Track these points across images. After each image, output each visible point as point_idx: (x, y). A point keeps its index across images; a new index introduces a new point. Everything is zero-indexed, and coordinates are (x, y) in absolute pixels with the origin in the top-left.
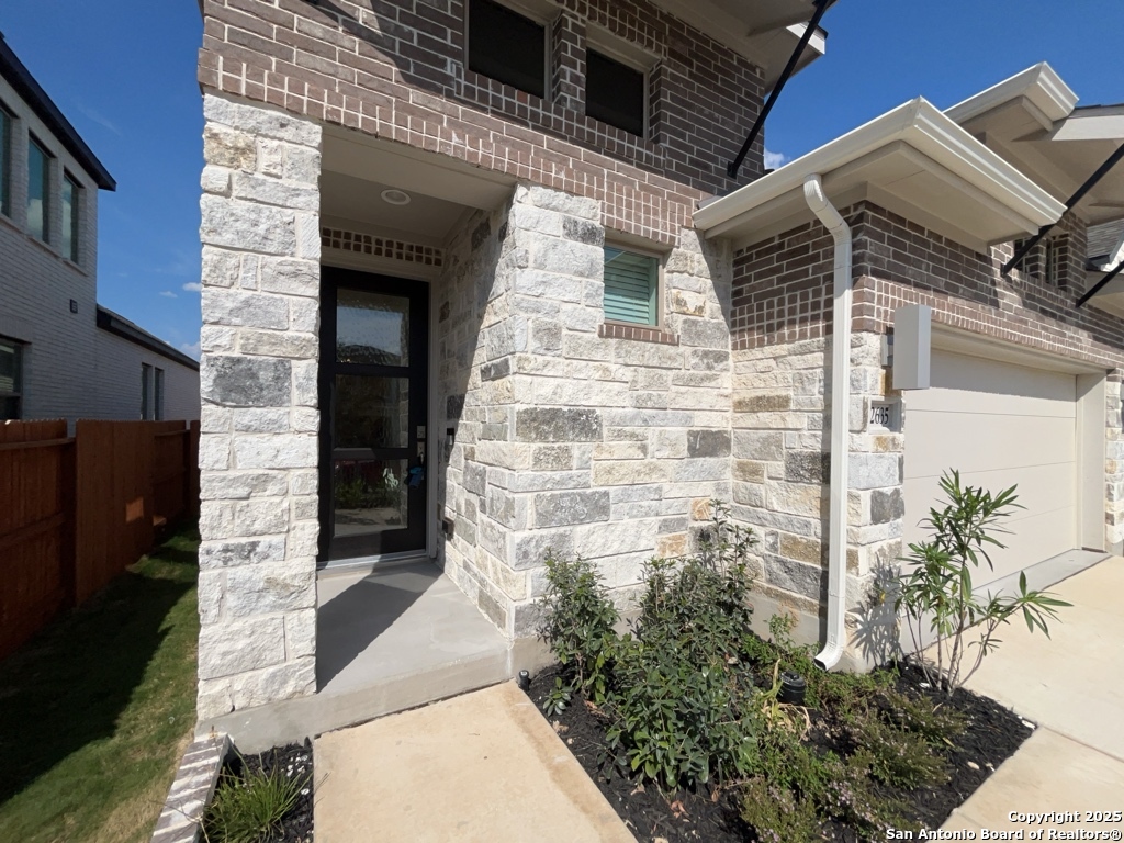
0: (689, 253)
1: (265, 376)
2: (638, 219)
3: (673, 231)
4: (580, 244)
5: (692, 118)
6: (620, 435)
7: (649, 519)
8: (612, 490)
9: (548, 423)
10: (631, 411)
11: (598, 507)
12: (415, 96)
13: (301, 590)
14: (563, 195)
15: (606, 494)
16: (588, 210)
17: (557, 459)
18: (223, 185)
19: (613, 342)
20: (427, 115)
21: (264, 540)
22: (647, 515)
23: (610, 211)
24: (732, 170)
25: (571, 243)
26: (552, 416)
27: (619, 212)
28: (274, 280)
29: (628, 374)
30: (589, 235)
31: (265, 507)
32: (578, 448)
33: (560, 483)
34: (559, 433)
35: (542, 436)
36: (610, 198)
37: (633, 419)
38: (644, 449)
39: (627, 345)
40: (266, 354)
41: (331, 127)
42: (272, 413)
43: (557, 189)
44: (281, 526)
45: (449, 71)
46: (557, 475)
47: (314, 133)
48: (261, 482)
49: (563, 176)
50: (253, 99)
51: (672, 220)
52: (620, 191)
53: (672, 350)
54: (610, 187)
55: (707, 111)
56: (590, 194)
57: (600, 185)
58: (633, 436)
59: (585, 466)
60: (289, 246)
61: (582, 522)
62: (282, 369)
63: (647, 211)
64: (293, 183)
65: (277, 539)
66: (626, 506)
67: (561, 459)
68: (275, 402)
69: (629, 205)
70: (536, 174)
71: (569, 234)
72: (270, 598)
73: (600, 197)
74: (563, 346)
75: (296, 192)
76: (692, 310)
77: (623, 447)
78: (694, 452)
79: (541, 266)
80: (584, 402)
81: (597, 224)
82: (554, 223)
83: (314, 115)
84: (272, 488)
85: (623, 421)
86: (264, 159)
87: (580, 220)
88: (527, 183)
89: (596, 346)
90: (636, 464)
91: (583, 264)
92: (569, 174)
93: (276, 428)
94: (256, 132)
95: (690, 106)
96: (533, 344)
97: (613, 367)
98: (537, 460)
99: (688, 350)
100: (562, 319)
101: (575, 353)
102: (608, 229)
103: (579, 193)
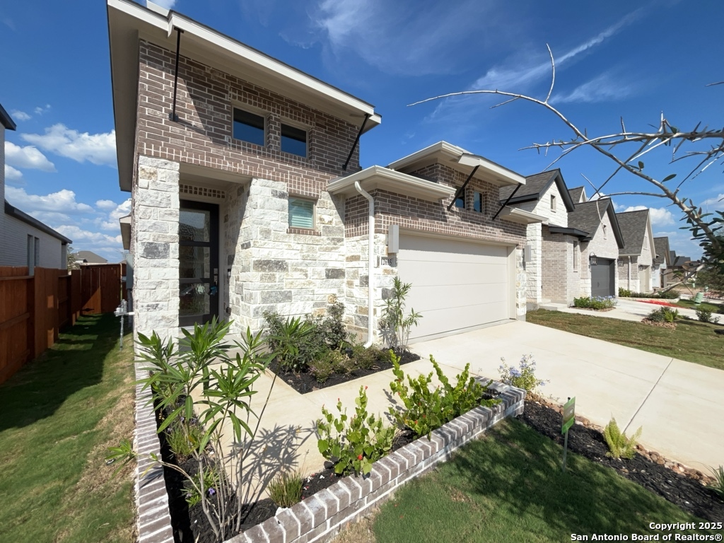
0: (326, 200)
1: (161, 249)
2: (303, 189)
3: (318, 192)
4: (278, 199)
5: (326, 148)
6: (296, 270)
7: (308, 302)
8: (292, 290)
9: (266, 265)
10: (300, 261)
11: (287, 297)
12: (213, 151)
13: (174, 321)
14: (271, 181)
15: (290, 292)
16: (282, 187)
17: (270, 278)
18: (146, 186)
19: (293, 235)
20: (217, 156)
21: (161, 303)
22: (308, 300)
23: (291, 186)
24: (344, 167)
25: (274, 198)
26: (268, 262)
27: (295, 186)
28: (163, 216)
29: (299, 247)
30: (282, 196)
31: (161, 293)
32: (278, 274)
33: (271, 287)
34: (270, 269)
35: (264, 270)
36: (291, 181)
37: (301, 264)
38: (306, 275)
39: (298, 236)
40: (161, 241)
41: (183, 164)
42: (163, 261)
43: (269, 179)
45: (226, 140)
46: (270, 284)
47: (177, 166)
48: (160, 283)
49: (271, 175)
50: (156, 156)
51: (318, 188)
52: (295, 178)
53: (318, 238)
54: (291, 177)
55: (333, 145)
56: (282, 180)
57: (287, 177)
58: (301, 270)
59: (281, 281)
60: (168, 205)
61: (280, 302)
62: (167, 246)
63: (307, 185)
64: (170, 183)
65: (165, 303)
66: (299, 297)
67: (271, 278)
68: (164, 257)
69: (299, 183)
70: (260, 175)
71: (274, 196)
72: (163, 323)
73: (286, 181)
74: (272, 237)
75: (171, 186)
76: (327, 222)
77: (297, 275)
78: (328, 277)
79: (263, 208)
80: (280, 257)
81: (285, 191)
82: (268, 192)
83: (177, 160)
84: (163, 286)
85: (297, 264)
86: (160, 176)
87: (278, 190)
88: (257, 178)
89: (286, 237)
90: (303, 281)
91: (279, 206)
92: (274, 173)
93: (164, 266)
94: (157, 167)
95: (326, 144)
96: (260, 236)
97: (292, 244)
98: (262, 279)
99: (325, 238)
100: (271, 227)
101: (277, 239)
102: (290, 193)
103: (278, 181)
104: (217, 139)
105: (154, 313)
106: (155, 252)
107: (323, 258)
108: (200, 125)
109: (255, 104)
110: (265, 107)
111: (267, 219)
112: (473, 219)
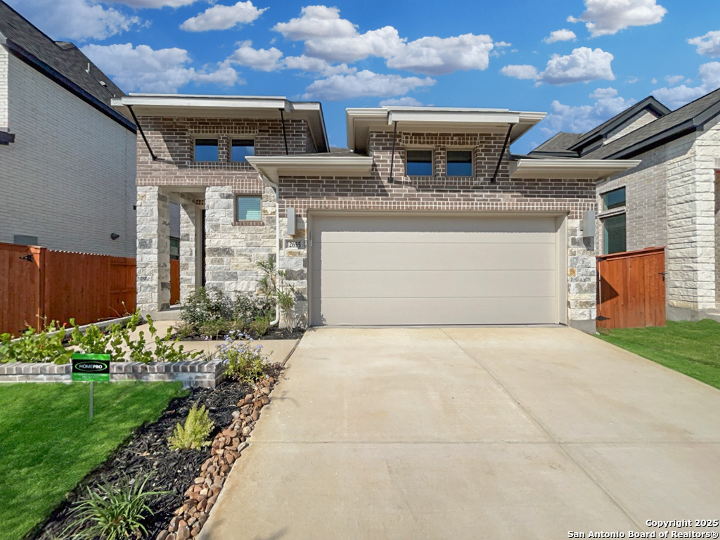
0: (269, 194)
1: (148, 242)
2: (246, 188)
3: (260, 188)
4: (225, 200)
6: (241, 255)
7: (252, 282)
8: (238, 272)
9: (216, 251)
10: (245, 248)
11: (234, 277)
12: (178, 174)
13: (155, 288)
14: (219, 187)
15: (236, 273)
16: (227, 190)
17: (218, 261)
18: (140, 204)
19: (237, 227)
20: (181, 177)
21: (148, 277)
22: (252, 280)
23: (235, 188)
25: (222, 200)
26: (217, 249)
27: (239, 187)
29: (244, 236)
30: (228, 197)
31: (148, 269)
32: (226, 259)
33: (220, 268)
34: (219, 254)
35: (214, 255)
36: (235, 184)
37: (245, 250)
38: (250, 259)
39: (242, 227)
40: (148, 238)
41: (160, 187)
42: (149, 250)
43: (217, 186)
44: (151, 274)
45: (186, 164)
46: (218, 266)
47: (157, 188)
48: (147, 264)
49: (219, 182)
50: (145, 185)
51: (261, 185)
52: (239, 181)
53: (261, 227)
54: (236, 181)
56: (228, 184)
57: (232, 181)
58: (245, 255)
59: (229, 263)
60: (152, 214)
61: (227, 280)
62: (151, 241)
63: (250, 184)
64: (152, 201)
65: (150, 277)
66: (244, 277)
67: (220, 262)
68: (149, 248)
69: (243, 184)
70: (210, 184)
71: (222, 198)
72: (149, 289)
73: (232, 184)
74: (221, 229)
75: (153, 203)
76: (270, 213)
77: (241, 259)
79: (213, 208)
80: (228, 245)
81: (231, 193)
82: (217, 195)
83: (156, 185)
84: (150, 266)
85: (241, 250)
86: (147, 197)
87: (225, 193)
88: (209, 187)
89: (230, 229)
90: (247, 264)
91: (225, 206)
92: (221, 181)
93: (150, 253)
94: (146, 192)
96: (211, 230)
97: (237, 234)
98: (212, 262)
99: (268, 227)
100: (220, 222)
101: (224, 231)
102: (235, 193)
103: (225, 185)
104: (181, 165)
105: (144, 283)
106: (145, 244)
107: (266, 244)
108: (170, 158)
109: (207, 132)
110: (214, 132)
111: (217, 216)
112: (443, 187)
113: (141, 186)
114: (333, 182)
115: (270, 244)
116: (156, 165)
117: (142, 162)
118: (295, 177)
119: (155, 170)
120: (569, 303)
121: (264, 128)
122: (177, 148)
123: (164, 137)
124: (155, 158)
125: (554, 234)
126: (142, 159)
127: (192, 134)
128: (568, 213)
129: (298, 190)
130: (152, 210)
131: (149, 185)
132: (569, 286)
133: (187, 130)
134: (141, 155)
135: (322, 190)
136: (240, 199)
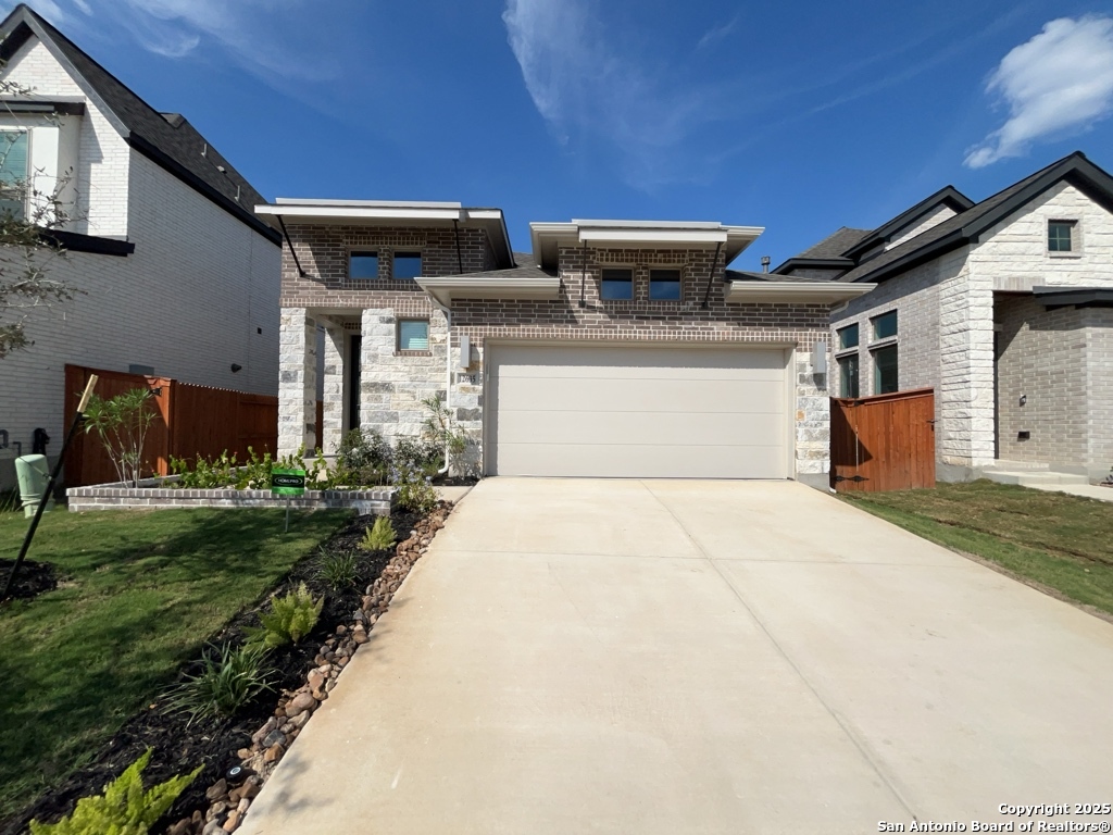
0: (438, 318)
1: (294, 375)
2: (411, 311)
3: (429, 311)
4: (386, 325)
6: (403, 391)
8: (400, 412)
9: (373, 387)
10: (408, 383)
11: (394, 418)
14: (379, 309)
15: (397, 413)
16: (389, 312)
17: (376, 399)
18: (285, 329)
19: (400, 357)
20: (334, 297)
21: (292, 416)
23: (398, 310)
25: (383, 325)
26: (375, 385)
27: (402, 310)
28: (295, 350)
29: (407, 369)
30: (389, 321)
31: (292, 408)
32: (385, 396)
33: (378, 407)
34: (377, 390)
35: (371, 391)
36: (398, 306)
37: (409, 385)
38: (414, 397)
39: (405, 358)
40: (292, 369)
41: (308, 308)
42: (293, 384)
43: (377, 308)
44: (295, 413)
45: (339, 282)
46: (376, 405)
47: (304, 311)
48: (291, 401)
49: (379, 303)
50: (291, 306)
52: (402, 302)
53: (428, 358)
54: (398, 302)
56: (389, 306)
57: (394, 302)
58: (409, 392)
59: (388, 402)
60: (298, 341)
61: (386, 422)
62: (296, 373)
63: (415, 306)
65: (294, 416)
67: (379, 399)
68: (294, 381)
69: (407, 306)
70: (369, 305)
71: (381, 322)
72: (292, 431)
73: (394, 306)
74: (379, 360)
75: (299, 327)
76: (438, 341)
77: (403, 396)
80: (387, 380)
81: (393, 316)
82: (375, 319)
83: (304, 306)
84: (295, 403)
85: (404, 386)
86: (293, 320)
87: (386, 316)
88: (367, 308)
89: (392, 360)
90: (410, 403)
91: (385, 332)
92: (381, 301)
93: (294, 388)
94: (291, 314)
97: (399, 367)
98: (368, 399)
99: (436, 358)
100: (379, 351)
101: (384, 362)
102: (397, 317)
103: (385, 307)
105: (286, 423)
106: (288, 377)
107: (433, 379)
108: (317, 275)
109: (365, 243)
110: (373, 243)
111: (375, 344)
112: (644, 313)
113: (286, 307)
114: (515, 306)
115: (438, 379)
116: (304, 283)
117: (286, 279)
118: (470, 300)
119: (303, 289)
120: (796, 452)
121: (432, 238)
122: (329, 262)
123: (312, 249)
124: (303, 274)
125: (781, 371)
126: (287, 275)
127: (346, 245)
128: (796, 344)
129: (474, 315)
130: (298, 337)
131: (295, 306)
132: (797, 432)
133: (341, 241)
134: (286, 271)
135: (501, 315)
136: (403, 324)
